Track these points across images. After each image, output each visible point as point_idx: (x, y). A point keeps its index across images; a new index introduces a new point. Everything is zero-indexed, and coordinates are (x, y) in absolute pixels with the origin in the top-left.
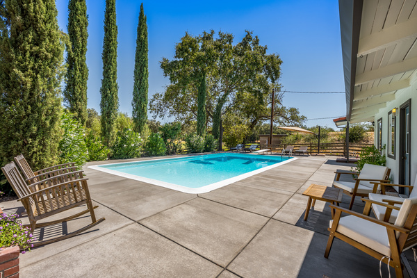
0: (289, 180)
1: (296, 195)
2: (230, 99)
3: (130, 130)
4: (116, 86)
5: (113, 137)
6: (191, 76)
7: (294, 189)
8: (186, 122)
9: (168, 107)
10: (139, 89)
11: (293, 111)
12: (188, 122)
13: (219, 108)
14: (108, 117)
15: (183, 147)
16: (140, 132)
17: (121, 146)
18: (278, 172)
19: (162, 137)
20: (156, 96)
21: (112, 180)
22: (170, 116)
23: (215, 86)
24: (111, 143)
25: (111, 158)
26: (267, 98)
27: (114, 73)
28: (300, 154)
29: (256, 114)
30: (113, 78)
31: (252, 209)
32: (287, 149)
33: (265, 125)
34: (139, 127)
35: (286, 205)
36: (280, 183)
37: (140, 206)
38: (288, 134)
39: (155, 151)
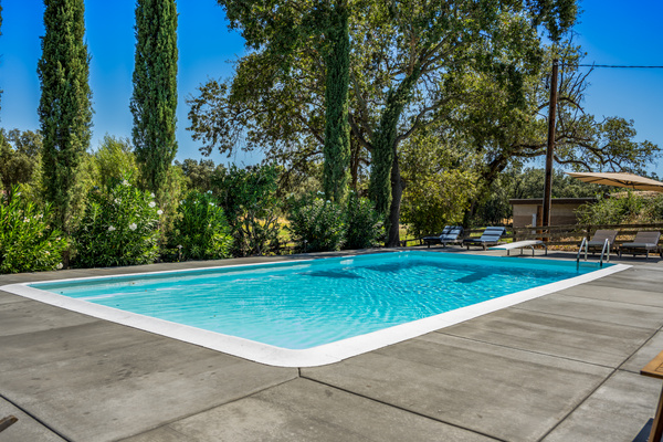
0: (598, 331)
1: (619, 377)
2: (425, 94)
3: (125, 183)
4: (82, 55)
5: (75, 203)
6: (305, 22)
7: (614, 357)
8: (296, 165)
9: (245, 123)
10: (151, 64)
11: (617, 128)
12: (301, 164)
13: (389, 119)
14: (63, 147)
15: (284, 235)
16: (154, 188)
17: (100, 229)
18: (564, 306)
19: (223, 204)
20: (209, 91)
21: (58, 322)
22: (249, 148)
23: (378, 57)
24: (73, 220)
25: (72, 263)
26: (535, 91)
27: (77, 17)
28: (635, 253)
29: (501, 137)
30: (74, 29)
31: (469, 418)
32: (594, 241)
33: (531, 172)
34: (154, 173)
35: (584, 407)
36: (570, 338)
37: (113, 403)
38: (599, 197)
39: (200, 243)
